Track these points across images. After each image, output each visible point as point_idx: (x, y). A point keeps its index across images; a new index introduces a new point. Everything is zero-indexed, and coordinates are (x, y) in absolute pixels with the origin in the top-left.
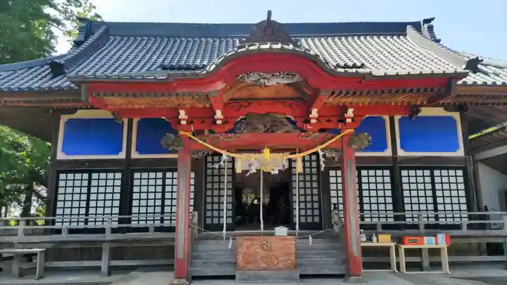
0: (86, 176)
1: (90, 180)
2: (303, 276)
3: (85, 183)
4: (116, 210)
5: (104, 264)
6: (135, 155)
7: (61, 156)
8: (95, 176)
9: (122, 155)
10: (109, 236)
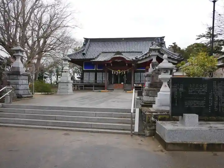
0: (88, 73)
1: (89, 74)
2: (124, 90)
3: (88, 74)
4: (94, 80)
5: (93, 88)
6: (97, 69)
7: (84, 69)
8: (90, 73)
9: (95, 69)
10: (94, 84)
